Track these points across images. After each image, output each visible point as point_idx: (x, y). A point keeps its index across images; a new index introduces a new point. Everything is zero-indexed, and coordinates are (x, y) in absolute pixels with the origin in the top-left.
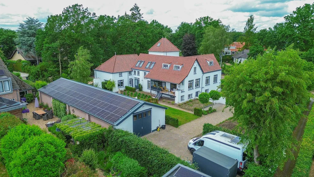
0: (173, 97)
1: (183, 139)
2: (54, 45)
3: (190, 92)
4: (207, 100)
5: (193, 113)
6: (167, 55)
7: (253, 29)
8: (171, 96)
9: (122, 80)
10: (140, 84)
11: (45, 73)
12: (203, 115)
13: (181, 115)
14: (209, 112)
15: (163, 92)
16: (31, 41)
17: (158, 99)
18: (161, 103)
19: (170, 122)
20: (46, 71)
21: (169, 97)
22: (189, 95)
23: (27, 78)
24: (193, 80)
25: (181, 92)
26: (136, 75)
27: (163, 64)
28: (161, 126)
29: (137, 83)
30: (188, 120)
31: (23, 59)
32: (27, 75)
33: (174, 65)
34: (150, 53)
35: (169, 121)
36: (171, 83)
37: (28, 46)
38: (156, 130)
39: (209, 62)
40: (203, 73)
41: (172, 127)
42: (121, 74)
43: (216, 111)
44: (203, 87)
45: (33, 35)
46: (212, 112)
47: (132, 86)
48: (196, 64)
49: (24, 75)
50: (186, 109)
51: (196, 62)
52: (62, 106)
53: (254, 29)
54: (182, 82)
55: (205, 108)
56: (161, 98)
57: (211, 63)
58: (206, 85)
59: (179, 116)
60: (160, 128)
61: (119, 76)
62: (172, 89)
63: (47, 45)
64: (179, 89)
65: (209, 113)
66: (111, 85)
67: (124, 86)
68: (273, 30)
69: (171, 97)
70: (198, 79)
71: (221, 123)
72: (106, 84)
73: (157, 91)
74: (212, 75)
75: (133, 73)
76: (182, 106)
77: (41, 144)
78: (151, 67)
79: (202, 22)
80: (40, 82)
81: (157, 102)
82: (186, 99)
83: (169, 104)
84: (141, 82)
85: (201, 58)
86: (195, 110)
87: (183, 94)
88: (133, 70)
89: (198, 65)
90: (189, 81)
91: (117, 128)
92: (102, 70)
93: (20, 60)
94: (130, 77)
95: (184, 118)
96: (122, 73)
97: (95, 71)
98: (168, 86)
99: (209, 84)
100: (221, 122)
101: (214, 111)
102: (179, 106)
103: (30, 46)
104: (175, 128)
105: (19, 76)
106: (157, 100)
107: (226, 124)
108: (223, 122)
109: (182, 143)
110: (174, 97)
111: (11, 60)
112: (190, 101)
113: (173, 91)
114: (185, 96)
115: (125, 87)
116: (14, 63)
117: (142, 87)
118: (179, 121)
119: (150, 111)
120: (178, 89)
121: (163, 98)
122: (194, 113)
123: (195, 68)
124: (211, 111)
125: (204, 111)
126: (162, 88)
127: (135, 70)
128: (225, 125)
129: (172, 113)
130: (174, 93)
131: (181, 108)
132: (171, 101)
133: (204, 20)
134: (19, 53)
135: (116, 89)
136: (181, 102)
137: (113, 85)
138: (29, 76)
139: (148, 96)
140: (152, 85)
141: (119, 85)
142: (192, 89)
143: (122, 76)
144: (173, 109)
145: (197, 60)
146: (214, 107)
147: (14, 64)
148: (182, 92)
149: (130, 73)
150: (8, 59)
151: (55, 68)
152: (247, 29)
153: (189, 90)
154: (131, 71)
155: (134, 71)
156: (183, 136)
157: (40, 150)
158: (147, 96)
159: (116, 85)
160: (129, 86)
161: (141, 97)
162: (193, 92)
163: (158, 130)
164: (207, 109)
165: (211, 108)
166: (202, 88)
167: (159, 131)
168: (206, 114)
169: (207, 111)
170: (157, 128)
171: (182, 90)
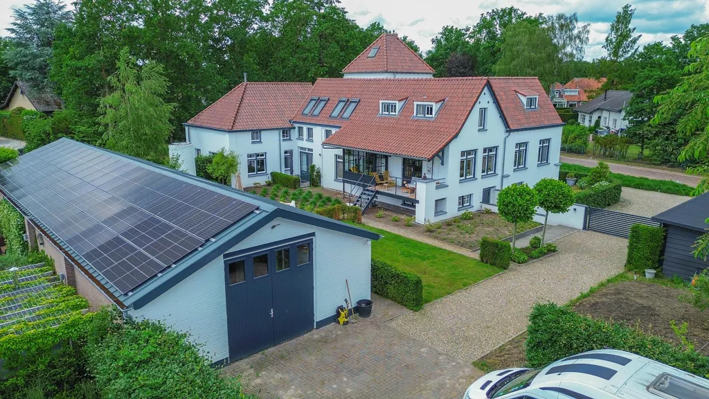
0: (410, 205)
1: (437, 364)
2: (91, 61)
3: (466, 189)
4: (527, 210)
5: (476, 255)
7: (629, 40)
8: (404, 200)
9: (262, 155)
10: (314, 165)
12: (512, 265)
13: (433, 262)
14: (534, 253)
15: (378, 188)
16: (42, 59)
17: (363, 209)
18: (371, 223)
19: (391, 289)
21: (399, 203)
22: (462, 199)
24: (475, 151)
25: (437, 188)
26: (302, 139)
27: (381, 102)
28: (353, 304)
29: (307, 165)
30: (458, 281)
31: (30, 108)
33: (415, 103)
34: (346, 77)
35: (386, 283)
36: (404, 159)
38: (335, 319)
39: (524, 100)
40: (509, 130)
41: (399, 306)
42: (256, 133)
43: (554, 251)
44: (508, 176)
46: (543, 254)
47: (289, 174)
48: (486, 100)
50: (452, 242)
51: (486, 90)
53: (631, 41)
54: (440, 154)
55: (518, 238)
56: (373, 207)
57: (531, 101)
58: (515, 170)
59: (424, 264)
60: (350, 313)
61: (251, 141)
62: (407, 178)
64: (429, 176)
65: (531, 258)
66: (224, 167)
67: (269, 172)
68: (683, 42)
69: (404, 204)
70: (490, 150)
71: (585, 297)
72: (211, 162)
73: (359, 185)
74: (533, 139)
75: (294, 134)
76: (439, 230)
78: (346, 115)
79: (497, 23)
81: (356, 219)
82: (452, 210)
83: (397, 225)
84: (316, 161)
85: (503, 85)
86: (482, 245)
87: (441, 194)
88: (296, 125)
89: (491, 101)
90: (463, 153)
91: (138, 316)
92: (205, 125)
94: (286, 146)
95: (443, 274)
96: (260, 130)
97: (186, 128)
98: (396, 170)
99: (525, 168)
100: (585, 292)
101: (549, 250)
102: (430, 230)
103: (42, 69)
104: (408, 313)
106: (356, 211)
107: (604, 299)
108: (592, 291)
109: (432, 383)
110: (413, 203)
112: (465, 218)
113: (410, 186)
114: (448, 201)
115: (271, 174)
116: (5, 117)
117: (319, 176)
118: (423, 284)
120: (425, 178)
121: (380, 208)
122: (482, 257)
123: (483, 112)
124: (540, 251)
125: (515, 249)
126: (375, 175)
127: (301, 126)
128: (603, 303)
129: (403, 253)
130: (413, 191)
131: (436, 238)
132: (403, 217)
133: (501, 17)
134: (22, 92)
135: (243, 178)
136: (434, 220)
137: (230, 164)
139: (333, 199)
140: (347, 169)
141: (251, 169)
142: (470, 179)
143: (260, 142)
144: (408, 242)
145: (489, 85)
146: (548, 238)
147: (5, 120)
148: (440, 186)
149: (286, 132)
152: (614, 40)
153: (461, 182)
154: (290, 129)
155: (297, 129)
156: (440, 349)
158: (329, 200)
159: (243, 168)
160: (283, 172)
161: (311, 203)
162: (475, 189)
163: (342, 319)
164: (524, 243)
165: (539, 239)
166: (503, 177)
167: (346, 323)
168: (524, 262)
169: (524, 250)
170: (338, 314)
171: (440, 181)
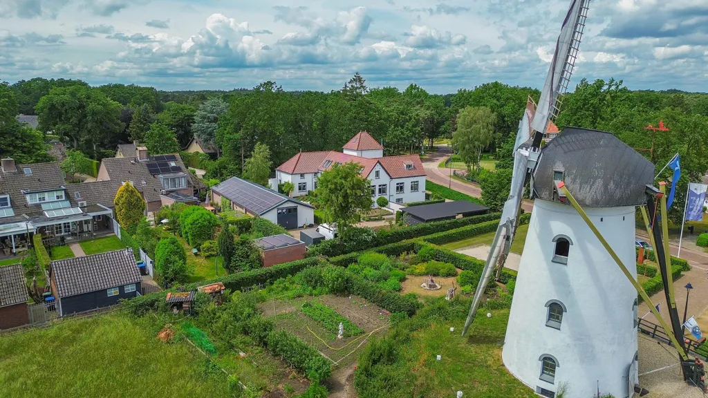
2: (237, 136)
6: (363, 156)
9: (304, 184)
11: (224, 171)
16: (211, 129)
20: (225, 168)
23: (203, 176)
24: (375, 186)
28: (309, 225)
31: (201, 151)
32: (203, 172)
34: (345, 152)
37: (208, 135)
39: (405, 165)
40: (391, 178)
42: (302, 175)
44: (392, 196)
45: (215, 120)
48: (379, 168)
49: (200, 173)
51: (378, 164)
52: (228, 202)
57: (409, 166)
58: (397, 193)
60: (307, 226)
61: (300, 178)
63: (228, 136)
65: (372, 220)
66: (288, 188)
70: (383, 186)
72: (284, 186)
77: (203, 214)
80: (213, 181)
89: (381, 168)
92: (283, 171)
93: (197, 153)
96: (304, 174)
97: (276, 172)
99: (403, 192)
103: (210, 134)
105: (194, 173)
111: (186, 152)
115: (308, 191)
116: (190, 156)
119: (295, 209)
123: (378, 172)
134: (196, 142)
135: (296, 192)
137: (291, 187)
138: (205, 174)
141: (300, 189)
143: (304, 178)
149: (315, 174)
150: (183, 150)
151: (237, 164)
157: (201, 217)
159: (296, 187)
160: (313, 190)
163: (304, 227)
166: (390, 196)
